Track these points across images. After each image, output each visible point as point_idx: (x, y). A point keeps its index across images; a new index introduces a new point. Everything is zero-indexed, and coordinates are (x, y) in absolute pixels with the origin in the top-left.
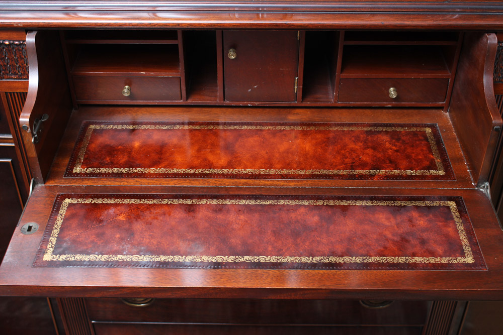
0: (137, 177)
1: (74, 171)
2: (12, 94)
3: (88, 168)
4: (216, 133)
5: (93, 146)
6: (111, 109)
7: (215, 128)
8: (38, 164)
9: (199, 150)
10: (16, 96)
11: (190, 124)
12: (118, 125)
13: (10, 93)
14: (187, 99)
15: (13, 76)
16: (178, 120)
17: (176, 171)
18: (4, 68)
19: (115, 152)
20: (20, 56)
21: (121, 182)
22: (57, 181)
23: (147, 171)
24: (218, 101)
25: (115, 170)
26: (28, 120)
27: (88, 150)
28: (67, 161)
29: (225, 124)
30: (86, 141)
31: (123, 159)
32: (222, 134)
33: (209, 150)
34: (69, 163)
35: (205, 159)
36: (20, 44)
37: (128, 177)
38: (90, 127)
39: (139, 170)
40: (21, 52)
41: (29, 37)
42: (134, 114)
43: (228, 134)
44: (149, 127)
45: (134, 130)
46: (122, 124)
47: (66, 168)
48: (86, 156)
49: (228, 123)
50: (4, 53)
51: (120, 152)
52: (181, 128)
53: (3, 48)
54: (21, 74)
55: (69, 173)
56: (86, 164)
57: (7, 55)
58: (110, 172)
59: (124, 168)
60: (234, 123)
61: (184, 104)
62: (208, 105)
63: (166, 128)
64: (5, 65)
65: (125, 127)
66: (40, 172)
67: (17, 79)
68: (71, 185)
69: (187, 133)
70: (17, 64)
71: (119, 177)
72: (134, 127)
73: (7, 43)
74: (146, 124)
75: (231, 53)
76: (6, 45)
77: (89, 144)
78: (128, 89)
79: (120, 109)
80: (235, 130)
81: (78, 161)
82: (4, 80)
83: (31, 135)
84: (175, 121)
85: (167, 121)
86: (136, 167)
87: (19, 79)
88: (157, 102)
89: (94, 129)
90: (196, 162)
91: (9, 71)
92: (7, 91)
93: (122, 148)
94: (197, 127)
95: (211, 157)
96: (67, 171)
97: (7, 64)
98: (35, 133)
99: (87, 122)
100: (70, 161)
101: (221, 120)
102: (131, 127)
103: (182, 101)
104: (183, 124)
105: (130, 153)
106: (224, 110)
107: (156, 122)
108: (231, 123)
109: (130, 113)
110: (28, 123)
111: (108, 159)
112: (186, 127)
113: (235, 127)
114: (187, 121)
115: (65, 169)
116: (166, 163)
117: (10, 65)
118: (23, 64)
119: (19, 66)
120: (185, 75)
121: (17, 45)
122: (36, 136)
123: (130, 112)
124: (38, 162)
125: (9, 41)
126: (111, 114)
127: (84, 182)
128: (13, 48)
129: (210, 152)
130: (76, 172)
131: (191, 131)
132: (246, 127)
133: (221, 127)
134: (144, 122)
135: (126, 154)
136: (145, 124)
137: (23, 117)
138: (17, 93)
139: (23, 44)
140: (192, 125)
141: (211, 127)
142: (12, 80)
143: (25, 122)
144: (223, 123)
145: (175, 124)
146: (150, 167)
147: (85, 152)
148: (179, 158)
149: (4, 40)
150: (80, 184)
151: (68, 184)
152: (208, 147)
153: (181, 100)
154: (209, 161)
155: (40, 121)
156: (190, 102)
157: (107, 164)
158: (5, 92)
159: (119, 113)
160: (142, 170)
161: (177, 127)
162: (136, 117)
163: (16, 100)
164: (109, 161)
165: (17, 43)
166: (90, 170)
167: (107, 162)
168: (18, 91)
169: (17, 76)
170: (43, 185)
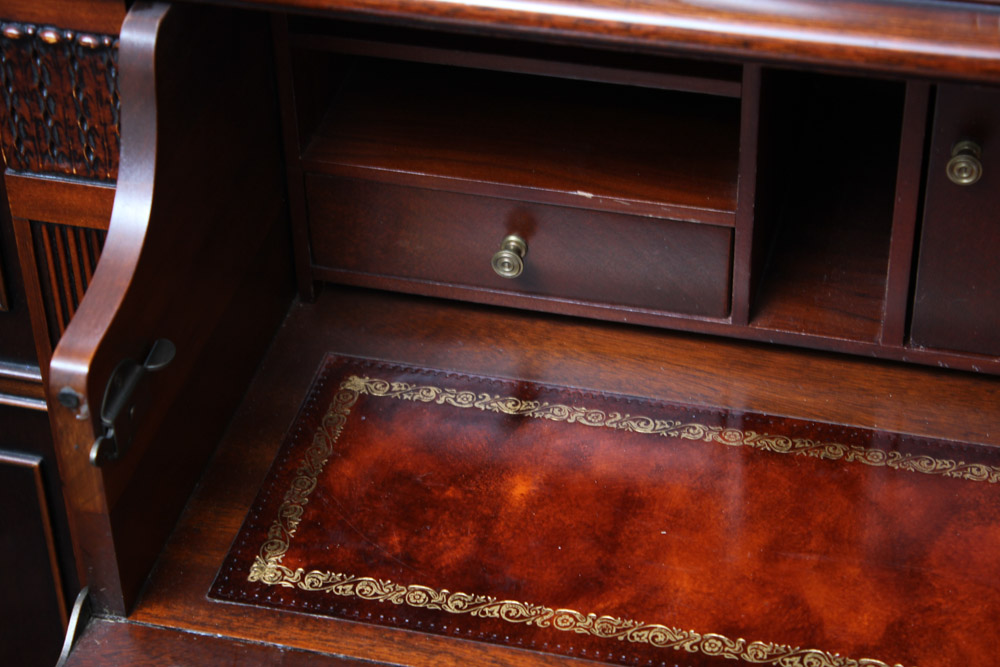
0: (500, 641)
1: (254, 575)
2: (57, 230)
3: (308, 570)
4: (850, 481)
5: (347, 469)
6: (442, 313)
7: (851, 458)
8: (111, 540)
9: (772, 553)
10: (71, 240)
11: (750, 422)
12: (460, 389)
13: (50, 226)
14: (753, 314)
15: (65, 166)
16: (705, 398)
17: (661, 638)
18: (33, 132)
19: (430, 514)
20: (98, 93)
21: (433, 653)
22: (179, 610)
23: (544, 616)
24: (880, 343)
25: (418, 595)
26: (82, 368)
27: (324, 487)
28: (233, 524)
29: (895, 443)
30: (322, 444)
31: (455, 548)
32: (878, 491)
33: (814, 558)
34: (241, 536)
35: (793, 601)
36: (101, 48)
37: (463, 634)
38: (348, 386)
39: (509, 608)
40: (101, 78)
41: (133, 25)
42: (531, 351)
43: (905, 492)
44: (579, 415)
45: (519, 419)
46: (477, 387)
47: (224, 555)
48: (312, 512)
49: (912, 440)
50: (37, 74)
51: (446, 516)
52: (709, 438)
53: (36, 55)
54: (97, 159)
55: (234, 583)
56: (305, 553)
57: (48, 82)
58: (394, 600)
59: (452, 591)
60: (936, 443)
61: (737, 333)
62: (835, 349)
63: (649, 430)
64: (37, 121)
65: (486, 402)
66: (116, 572)
67: (77, 177)
68: (230, 636)
69: (736, 467)
70: (83, 121)
71: (425, 628)
72: (523, 406)
73: (50, 36)
74: (573, 399)
75: (962, 162)
76: (46, 44)
77: (332, 459)
78: (517, 251)
79: (481, 318)
80: (938, 476)
81: (275, 531)
82: (29, 175)
83: (88, 429)
84: (688, 402)
85: (658, 398)
86: (503, 594)
87: (87, 178)
88: (627, 313)
89: (362, 396)
90: (754, 607)
91: (52, 145)
92: (39, 217)
93: (459, 495)
94: (778, 445)
95: (817, 595)
96: (225, 567)
97: (47, 115)
98: (107, 421)
99: (340, 359)
100: (245, 527)
101: (882, 426)
102: (508, 408)
103: (730, 321)
104: (723, 420)
105: (487, 523)
106: (901, 377)
107: (613, 399)
108: (923, 441)
109: (515, 343)
110: (83, 382)
111: (395, 539)
112: (733, 438)
113: (939, 464)
114: (738, 409)
115: (218, 558)
116: (628, 593)
117: (56, 123)
118: (105, 125)
119: (92, 128)
120: (756, 223)
121: (87, 47)
122: (111, 433)
123: (516, 336)
124: (109, 534)
125: (60, 30)
126: (442, 333)
127: (284, 633)
128: (73, 59)
129: (819, 567)
130: (259, 583)
131: (750, 455)
132: (984, 468)
133: (876, 458)
134: (565, 390)
135: (470, 525)
136: (568, 403)
137: (69, 354)
138: (75, 229)
139: (108, 51)
140: (760, 431)
141: (834, 452)
142: (60, 179)
143: (70, 377)
144: (888, 436)
145: (689, 415)
146: (557, 602)
147: (312, 497)
148: (682, 579)
149: (41, 25)
150: (265, 636)
151: (218, 628)
152: (813, 545)
153: (727, 316)
154: (807, 611)
155: (138, 369)
156: (761, 328)
157: (388, 562)
158: (31, 221)
159: (474, 336)
160: (523, 612)
161: (697, 431)
162: (536, 363)
163: (67, 256)
164: (398, 550)
165: (87, 40)
166: (315, 580)
167: (387, 554)
168: (80, 223)
169: (80, 165)
170: (123, 620)
